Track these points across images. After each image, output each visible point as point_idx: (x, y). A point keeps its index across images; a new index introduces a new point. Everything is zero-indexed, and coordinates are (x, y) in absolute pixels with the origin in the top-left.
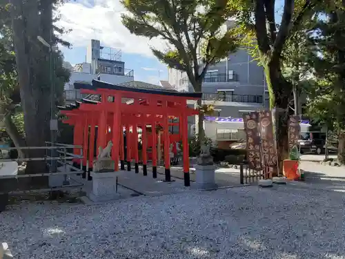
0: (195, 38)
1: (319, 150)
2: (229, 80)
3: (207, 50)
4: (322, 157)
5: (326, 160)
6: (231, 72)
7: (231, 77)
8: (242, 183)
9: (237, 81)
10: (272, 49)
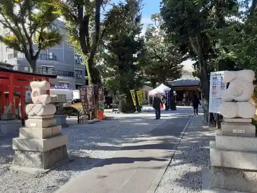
0: (30, 30)
1: (108, 106)
2: (50, 59)
3: (39, 40)
4: (112, 110)
5: (113, 111)
6: (51, 54)
7: (51, 57)
8: (79, 123)
9: (55, 60)
10: (89, 54)
